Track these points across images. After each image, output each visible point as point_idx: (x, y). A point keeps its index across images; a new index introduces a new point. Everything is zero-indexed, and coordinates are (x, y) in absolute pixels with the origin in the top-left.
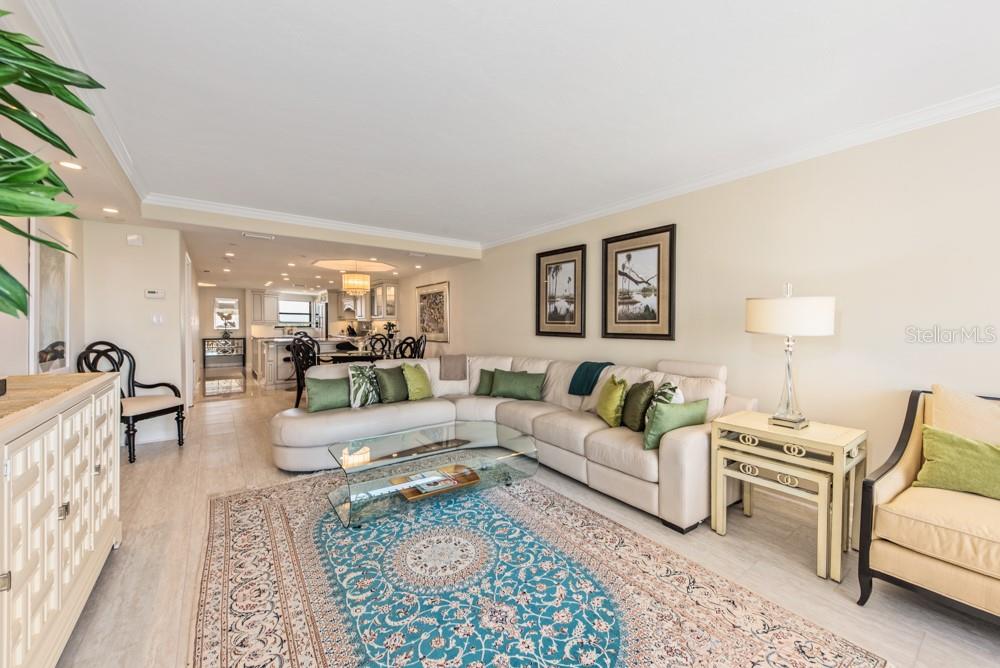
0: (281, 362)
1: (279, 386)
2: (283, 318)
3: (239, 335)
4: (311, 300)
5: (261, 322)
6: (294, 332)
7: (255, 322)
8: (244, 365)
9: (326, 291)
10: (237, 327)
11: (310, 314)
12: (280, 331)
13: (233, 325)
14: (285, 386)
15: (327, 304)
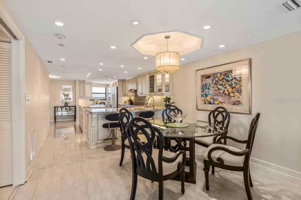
0: (100, 127)
1: (99, 145)
2: (94, 96)
3: (73, 104)
4: (106, 86)
5: (83, 97)
6: (99, 102)
7: (81, 97)
8: (75, 120)
9: (117, 80)
10: (72, 100)
11: (106, 93)
12: (92, 102)
13: (70, 99)
14: (104, 145)
15: (117, 87)
